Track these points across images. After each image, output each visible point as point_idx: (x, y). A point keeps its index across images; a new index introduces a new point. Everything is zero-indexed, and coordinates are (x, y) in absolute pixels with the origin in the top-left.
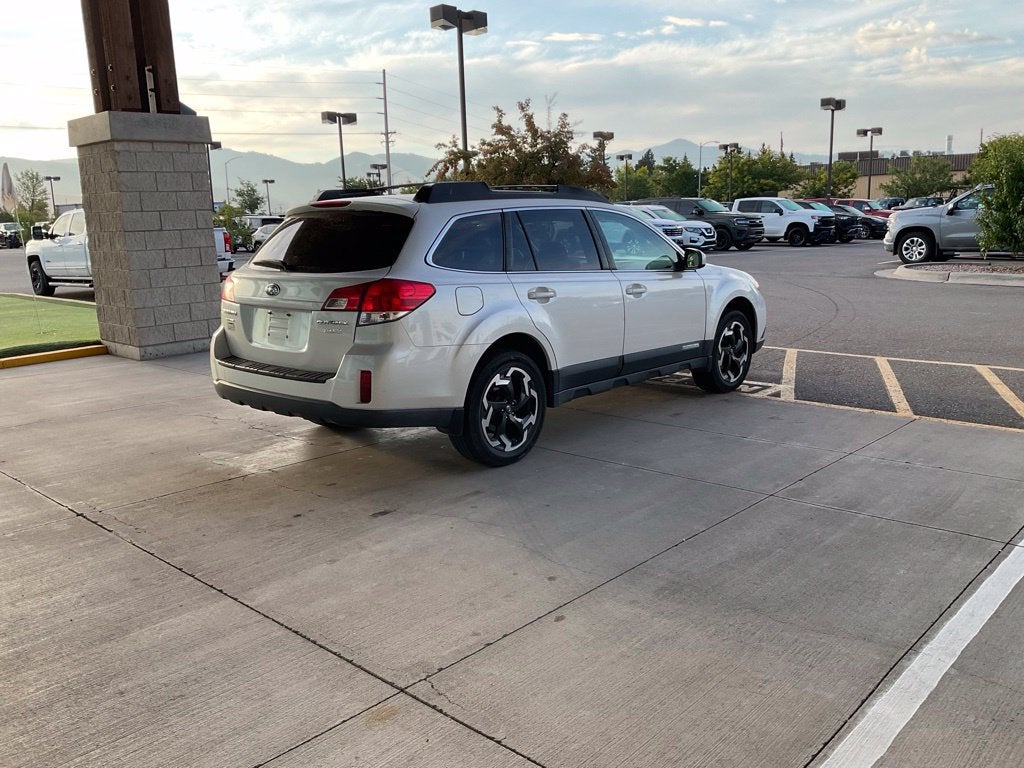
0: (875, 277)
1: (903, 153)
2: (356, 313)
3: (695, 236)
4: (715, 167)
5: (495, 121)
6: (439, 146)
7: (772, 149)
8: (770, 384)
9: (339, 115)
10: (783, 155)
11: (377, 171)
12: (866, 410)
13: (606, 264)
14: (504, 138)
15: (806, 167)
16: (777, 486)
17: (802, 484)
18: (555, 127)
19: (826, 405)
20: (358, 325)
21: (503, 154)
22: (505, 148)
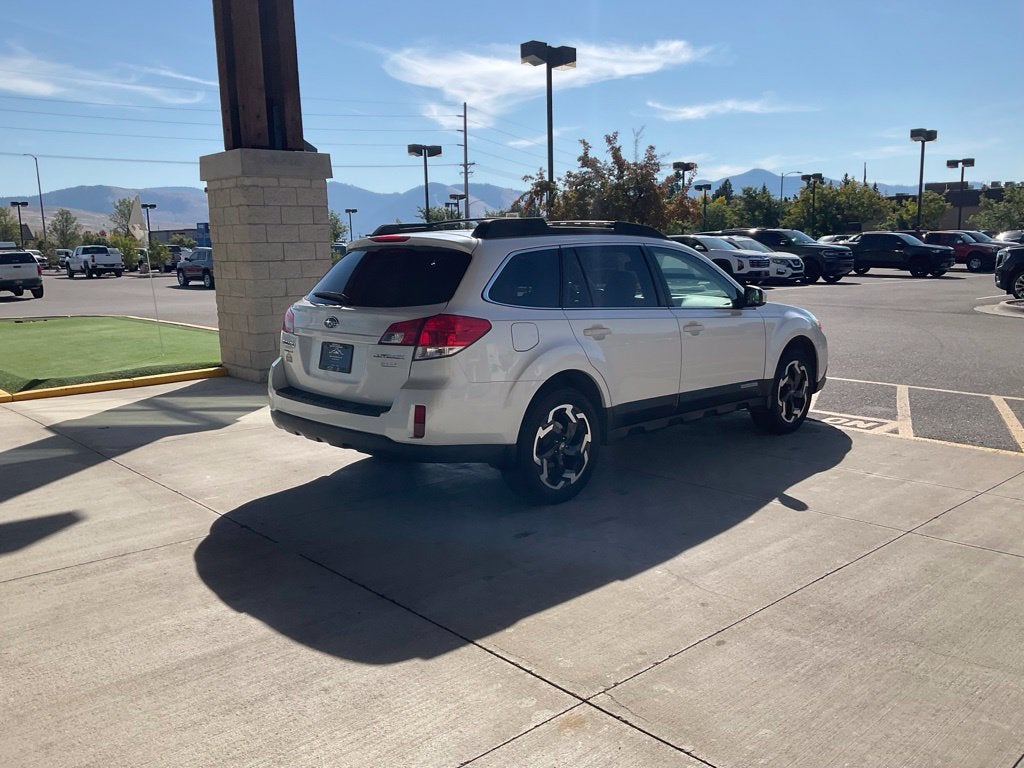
0: (977, 313)
1: (994, 184)
2: (413, 348)
3: (782, 268)
4: (796, 197)
5: (581, 153)
6: (526, 178)
7: (857, 180)
8: (886, 421)
9: (425, 148)
10: (866, 185)
11: (456, 201)
12: (990, 450)
13: (663, 300)
14: (590, 170)
15: (891, 199)
16: (913, 523)
17: (938, 522)
18: (642, 159)
19: (948, 443)
20: (414, 359)
21: (589, 186)
22: (590, 179)
